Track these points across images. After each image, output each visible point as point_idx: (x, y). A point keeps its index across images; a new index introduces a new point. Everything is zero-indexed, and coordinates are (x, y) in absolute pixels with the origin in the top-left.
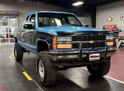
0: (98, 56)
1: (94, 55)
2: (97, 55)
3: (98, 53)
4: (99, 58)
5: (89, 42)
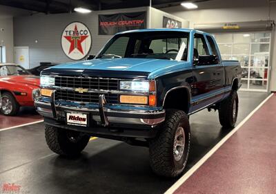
0: (84, 120)
2: (81, 116)
3: (84, 112)
4: (85, 123)
5: (77, 90)
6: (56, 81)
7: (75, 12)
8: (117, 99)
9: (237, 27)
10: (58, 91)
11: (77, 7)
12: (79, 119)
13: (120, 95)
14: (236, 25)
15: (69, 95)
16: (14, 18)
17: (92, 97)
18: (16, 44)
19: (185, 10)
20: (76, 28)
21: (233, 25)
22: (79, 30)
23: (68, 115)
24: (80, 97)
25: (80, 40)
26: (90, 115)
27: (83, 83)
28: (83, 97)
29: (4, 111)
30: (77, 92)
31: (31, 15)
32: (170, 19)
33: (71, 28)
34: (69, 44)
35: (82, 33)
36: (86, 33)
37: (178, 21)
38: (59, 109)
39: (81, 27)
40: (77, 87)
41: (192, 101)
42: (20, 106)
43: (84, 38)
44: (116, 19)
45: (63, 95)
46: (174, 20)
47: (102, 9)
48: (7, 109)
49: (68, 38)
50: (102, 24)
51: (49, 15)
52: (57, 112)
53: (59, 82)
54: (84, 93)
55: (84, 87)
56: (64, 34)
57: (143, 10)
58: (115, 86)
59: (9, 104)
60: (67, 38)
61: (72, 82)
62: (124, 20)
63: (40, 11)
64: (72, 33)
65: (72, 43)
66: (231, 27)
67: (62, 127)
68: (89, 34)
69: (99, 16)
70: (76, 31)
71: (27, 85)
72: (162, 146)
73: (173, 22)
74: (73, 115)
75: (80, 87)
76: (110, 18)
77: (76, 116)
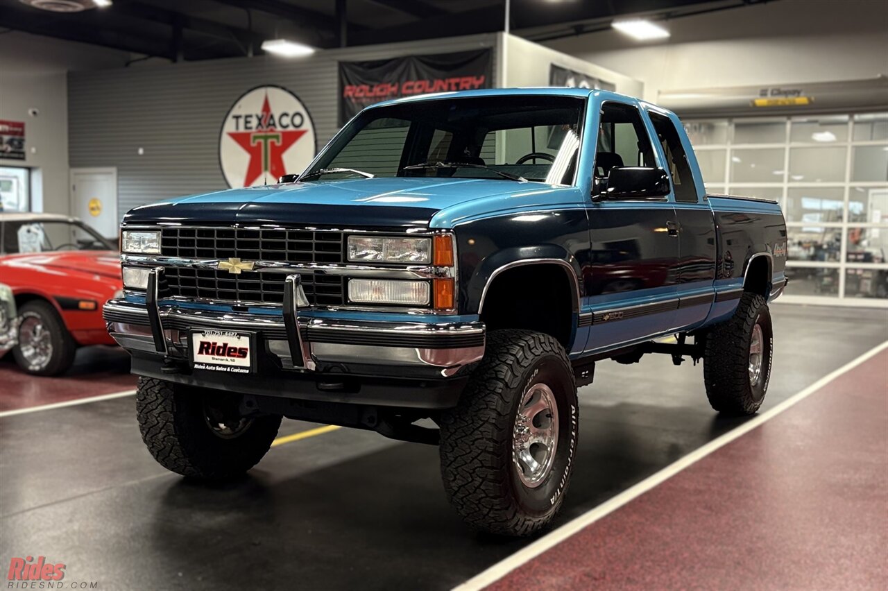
0: (241, 353)
1: (219, 340)
2: (234, 342)
3: (239, 331)
4: (246, 362)
5: (224, 265)
6: (164, 242)
7: (263, 53)
8: (337, 290)
9: (802, 100)
10: (170, 270)
11: (271, 37)
12: (227, 351)
13: (346, 279)
14: (796, 92)
15: (202, 283)
16: (70, 76)
17: (266, 287)
18: (77, 160)
19: (625, 44)
20: (266, 107)
21: (786, 93)
22: (276, 112)
23: (197, 339)
24: (232, 285)
25: (279, 144)
26: (260, 338)
27: (241, 244)
28: (242, 286)
29: (26, 362)
30: (224, 273)
31: (127, 64)
32: (574, 74)
33: (250, 105)
34: (245, 158)
35: (286, 121)
36: (297, 120)
37: (602, 83)
38: (172, 323)
39: (283, 103)
40: (224, 256)
41: (584, 308)
42: (79, 345)
43: (291, 138)
44: (395, 75)
45: (184, 282)
46: (588, 78)
47: (352, 43)
48: (35, 355)
49: (241, 139)
50: (349, 91)
51: (182, 64)
52: (167, 336)
53: (174, 242)
54: (244, 274)
55: (244, 256)
56: (230, 126)
57: (482, 45)
58: (335, 251)
59: (44, 339)
60: (237, 137)
61: (211, 243)
62: (420, 78)
63: (151, 54)
64: (254, 122)
65: (255, 153)
66: (781, 100)
67: (183, 381)
68: (307, 125)
69: (342, 65)
70: (266, 116)
71: (97, 278)
72: (477, 434)
73: (584, 84)
74: (210, 338)
75: (231, 255)
76: (375, 71)
77: (220, 344)
